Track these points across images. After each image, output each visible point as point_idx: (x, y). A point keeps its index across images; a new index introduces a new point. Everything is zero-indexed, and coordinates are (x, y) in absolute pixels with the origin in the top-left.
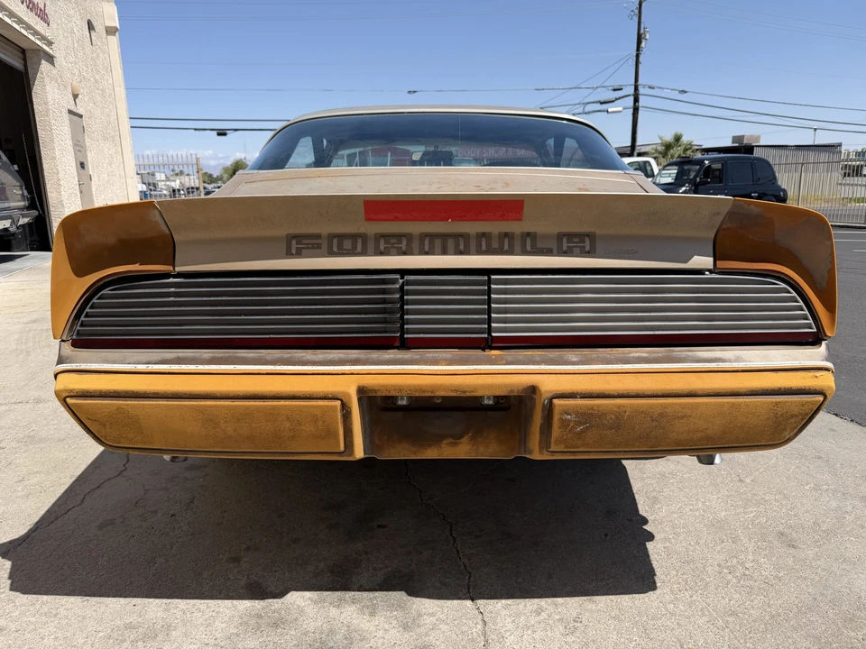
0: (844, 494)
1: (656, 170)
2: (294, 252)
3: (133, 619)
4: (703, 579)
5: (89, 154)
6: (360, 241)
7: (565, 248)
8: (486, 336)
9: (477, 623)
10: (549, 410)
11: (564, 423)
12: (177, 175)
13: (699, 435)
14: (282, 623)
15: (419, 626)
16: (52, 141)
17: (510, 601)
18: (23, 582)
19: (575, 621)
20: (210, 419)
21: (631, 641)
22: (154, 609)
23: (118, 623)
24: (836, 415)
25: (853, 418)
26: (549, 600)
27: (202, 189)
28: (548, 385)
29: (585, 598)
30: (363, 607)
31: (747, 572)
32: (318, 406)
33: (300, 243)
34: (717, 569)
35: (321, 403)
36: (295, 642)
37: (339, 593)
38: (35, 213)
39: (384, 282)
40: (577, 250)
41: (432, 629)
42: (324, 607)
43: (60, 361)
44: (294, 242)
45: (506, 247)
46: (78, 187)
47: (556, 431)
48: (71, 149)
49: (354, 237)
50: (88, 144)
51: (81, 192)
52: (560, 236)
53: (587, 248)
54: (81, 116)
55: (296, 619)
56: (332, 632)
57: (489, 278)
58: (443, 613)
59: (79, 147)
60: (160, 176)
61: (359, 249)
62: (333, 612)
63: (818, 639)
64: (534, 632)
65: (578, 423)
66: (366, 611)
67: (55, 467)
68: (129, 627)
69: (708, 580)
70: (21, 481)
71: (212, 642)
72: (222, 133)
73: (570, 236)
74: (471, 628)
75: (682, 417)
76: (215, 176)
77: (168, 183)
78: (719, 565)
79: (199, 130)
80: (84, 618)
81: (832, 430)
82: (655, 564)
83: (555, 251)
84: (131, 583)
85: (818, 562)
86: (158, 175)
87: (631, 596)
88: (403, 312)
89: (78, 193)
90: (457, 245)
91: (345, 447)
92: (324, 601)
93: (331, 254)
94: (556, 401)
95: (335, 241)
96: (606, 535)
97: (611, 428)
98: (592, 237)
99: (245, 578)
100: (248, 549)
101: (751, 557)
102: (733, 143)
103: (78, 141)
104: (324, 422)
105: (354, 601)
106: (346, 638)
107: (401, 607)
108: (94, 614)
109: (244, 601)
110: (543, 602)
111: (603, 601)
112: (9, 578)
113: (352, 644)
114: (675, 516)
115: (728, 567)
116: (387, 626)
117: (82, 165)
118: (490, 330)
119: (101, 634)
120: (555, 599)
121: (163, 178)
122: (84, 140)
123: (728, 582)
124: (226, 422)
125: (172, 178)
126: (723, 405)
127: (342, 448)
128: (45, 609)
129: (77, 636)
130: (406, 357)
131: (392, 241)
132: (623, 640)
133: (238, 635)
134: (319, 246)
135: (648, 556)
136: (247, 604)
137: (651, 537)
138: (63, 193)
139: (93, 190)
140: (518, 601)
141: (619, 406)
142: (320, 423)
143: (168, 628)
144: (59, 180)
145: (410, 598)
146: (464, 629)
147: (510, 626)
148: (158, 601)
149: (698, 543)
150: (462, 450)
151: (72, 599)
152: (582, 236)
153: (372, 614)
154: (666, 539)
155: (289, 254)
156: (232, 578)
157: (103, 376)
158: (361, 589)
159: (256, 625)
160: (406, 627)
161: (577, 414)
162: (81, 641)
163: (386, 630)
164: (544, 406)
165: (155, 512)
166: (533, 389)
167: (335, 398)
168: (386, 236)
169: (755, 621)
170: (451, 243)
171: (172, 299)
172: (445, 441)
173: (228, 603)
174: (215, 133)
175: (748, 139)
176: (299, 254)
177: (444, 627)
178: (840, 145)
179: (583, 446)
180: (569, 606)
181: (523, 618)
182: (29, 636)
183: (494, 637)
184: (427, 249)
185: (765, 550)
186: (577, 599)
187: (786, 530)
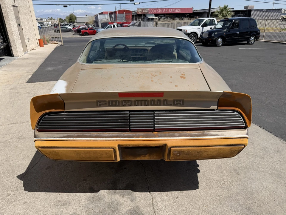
0: (256, 156)
1: (216, 23)
2: (99, 105)
3: (60, 199)
4: (212, 185)
5: (21, 21)
6: (117, 102)
7: (175, 104)
8: (153, 128)
9: (151, 199)
10: (170, 150)
11: (174, 154)
12: (50, 19)
13: (210, 156)
14: (100, 200)
15: (135, 201)
16: (8, 17)
17: (159, 193)
18: (29, 187)
19: (176, 198)
20: (78, 153)
21: (190, 204)
22: (65, 196)
23: (56, 200)
24: (259, 126)
25: (264, 128)
26: (170, 192)
27: (59, 25)
28: (170, 144)
29: (180, 191)
30: (121, 195)
31: (224, 183)
32: (108, 150)
33: (101, 103)
34: (216, 182)
35: (108, 149)
36: (103, 206)
37: (114, 190)
38: (5, 44)
39: (125, 114)
40: (179, 104)
41: (139, 201)
42: (110, 195)
43: (35, 137)
44: (99, 102)
45: (159, 104)
46: (19, 33)
47: (172, 155)
48: (15, 20)
49: (116, 101)
50: (20, 17)
51: (20, 35)
52: (174, 101)
53: (182, 104)
54: (17, 7)
55: (103, 199)
56: (112, 202)
57: (154, 112)
58: (142, 196)
59: (18, 18)
60: (44, 20)
61: (117, 105)
62: (113, 196)
63: (239, 203)
64: (165, 202)
65: (178, 154)
66: (121, 196)
67: (30, 148)
68: (59, 201)
69: (213, 185)
70: (21, 153)
71: (81, 206)
72: (65, 6)
73: (177, 101)
74: (149, 201)
75: (205, 152)
76: (63, 20)
77: (48, 23)
78: (217, 180)
79: (57, 5)
80: (47, 199)
81: (257, 132)
82: (199, 180)
83: (173, 105)
84: (58, 188)
85: (244, 179)
86: (43, 19)
87: (192, 191)
88: (130, 122)
89: (19, 35)
90: (145, 103)
91: (115, 159)
92: (110, 193)
93: (109, 106)
94: (172, 148)
95: (110, 102)
96: (187, 171)
97: (186, 154)
98: (183, 101)
99: (88, 186)
100: (88, 176)
101: (226, 178)
102: (244, 8)
103: (17, 16)
104: (109, 154)
105: (118, 193)
106: (116, 204)
107: (131, 195)
108: (49, 197)
109: (89, 193)
110: (168, 193)
111: (184, 193)
112: (24, 187)
113: (118, 206)
114: (207, 164)
115: (219, 181)
116: (127, 201)
117: (19, 25)
118: (154, 127)
119: (52, 204)
120: (172, 192)
121: (46, 21)
122: (19, 15)
123: (219, 186)
124: (82, 154)
125: (49, 21)
126: (216, 149)
127: (114, 160)
128: (36, 196)
129: (46, 204)
130: (131, 135)
131: (127, 102)
132: (188, 204)
133: (88, 204)
134: (106, 104)
135: (197, 177)
136: (89, 194)
137: (199, 171)
138: (14, 36)
139: (24, 33)
140: (162, 192)
141: (189, 149)
142: (108, 154)
143: (69, 202)
144: (12, 32)
145: (133, 192)
146: (147, 201)
147: (159, 200)
148: (66, 193)
149: (212, 173)
150: (147, 158)
151: (42, 193)
152: (180, 101)
153: (123, 197)
154: (204, 172)
155: (97, 106)
156: (85, 186)
157: (48, 141)
158: (120, 189)
159: (92, 200)
160: (132, 201)
161: (177, 151)
162: (47, 206)
163: (127, 202)
164: (168, 150)
165: (61, 164)
166: (166, 145)
167: (112, 148)
168: (125, 101)
169: (224, 198)
170: (143, 102)
171: (65, 119)
172: (142, 156)
173: (84, 194)
174: (63, 6)
175: (250, 7)
176: (100, 106)
177: (142, 201)
178: (281, 9)
179: (179, 158)
180: (175, 194)
181: (163, 198)
182: (33, 204)
183: (155, 204)
184: (136, 104)
185: (230, 175)
186: (177, 192)
187: (237, 169)
